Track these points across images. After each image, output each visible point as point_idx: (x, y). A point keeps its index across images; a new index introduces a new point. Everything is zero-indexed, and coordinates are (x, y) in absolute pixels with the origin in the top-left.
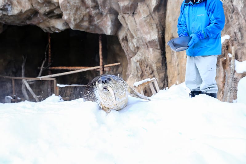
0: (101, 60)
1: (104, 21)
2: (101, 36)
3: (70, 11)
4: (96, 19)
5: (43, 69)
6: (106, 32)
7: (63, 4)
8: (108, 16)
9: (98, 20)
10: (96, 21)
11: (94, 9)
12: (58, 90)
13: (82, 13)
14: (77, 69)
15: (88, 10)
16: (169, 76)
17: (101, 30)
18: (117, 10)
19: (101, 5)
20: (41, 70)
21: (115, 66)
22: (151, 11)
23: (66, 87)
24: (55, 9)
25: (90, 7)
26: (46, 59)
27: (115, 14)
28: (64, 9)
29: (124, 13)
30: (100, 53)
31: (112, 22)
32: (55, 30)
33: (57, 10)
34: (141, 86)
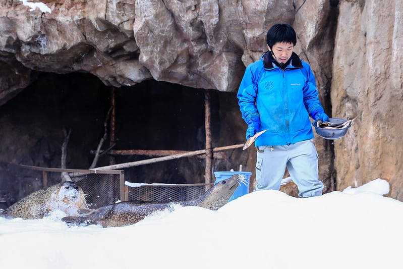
0: (208, 139)
1: (216, 65)
2: (208, 94)
3: (154, 46)
4: (200, 61)
5: (100, 154)
6: (219, 86)
7: (141, 34)
8: (224, 56)
9: (205, 63)
10: (202, 66)
11: (197, 43)
12: (127, 192)
13: (176, 50)
14: (163, 155)
15: (186, 46)
16: (338, 172)
17: (210, 83)
18: (242, 45)
19: (210, 36)
20: (97, 155)
21: (234, 149)
22: (305, 48)
23: (142, 187)
24: (124, 43)
25: (191, 39)
26: (105, 135)
27: (236, 53)
28: (141, 43)
29: (253, 51)
30: (207, 125)
31: (230, 66)
32: (124, 82)
33: (129, 44)
34: (284, 188)
